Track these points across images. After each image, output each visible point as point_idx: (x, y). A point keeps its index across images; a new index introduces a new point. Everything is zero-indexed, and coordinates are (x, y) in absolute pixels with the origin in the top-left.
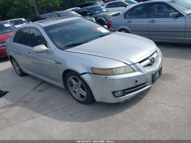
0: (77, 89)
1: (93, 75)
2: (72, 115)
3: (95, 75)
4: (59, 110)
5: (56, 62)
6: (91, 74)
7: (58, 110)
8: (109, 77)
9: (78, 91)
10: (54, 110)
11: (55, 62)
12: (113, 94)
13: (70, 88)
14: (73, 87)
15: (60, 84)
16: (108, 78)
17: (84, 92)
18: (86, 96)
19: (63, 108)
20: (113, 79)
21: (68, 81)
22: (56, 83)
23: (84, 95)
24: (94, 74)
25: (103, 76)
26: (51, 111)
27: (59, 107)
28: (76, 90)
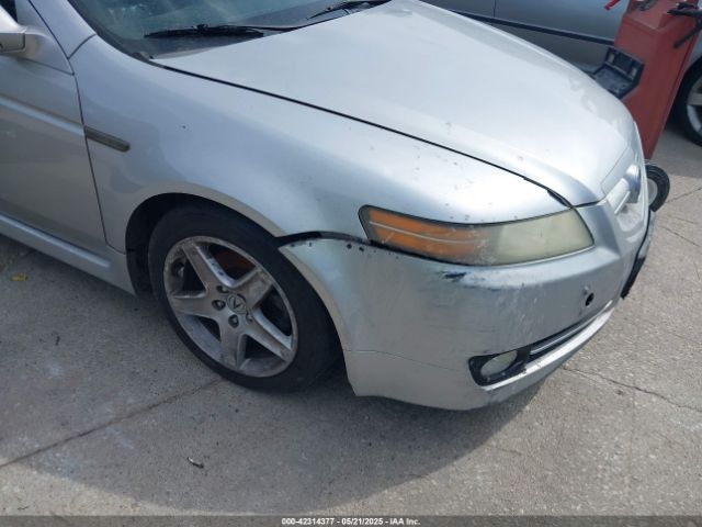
0: (229, 312)
1: (370, 250)
2: (202, 466)
3: (385, 253)
4: (110, 429)
5: (91, 135)
6: (355, 246)
7: (102, 427)
8: (472, 276)
9: (235, 325)
10: (78, 430)
11: (81, 132)
12: (471, 368)
13: (175, 301)
14: (201, 295)
15: (103, 264)
16: (467, 280)
17: (279, 337)
18: (289, 360)
19: (131, 415)
20: (495, 291)
21: (170, 259)
22: (72, 250)
23: (277, 351)
24: (375, 244)
25: (438, 267)
26: (59, 436)
27: (109, 410)
28: (221, 317)
